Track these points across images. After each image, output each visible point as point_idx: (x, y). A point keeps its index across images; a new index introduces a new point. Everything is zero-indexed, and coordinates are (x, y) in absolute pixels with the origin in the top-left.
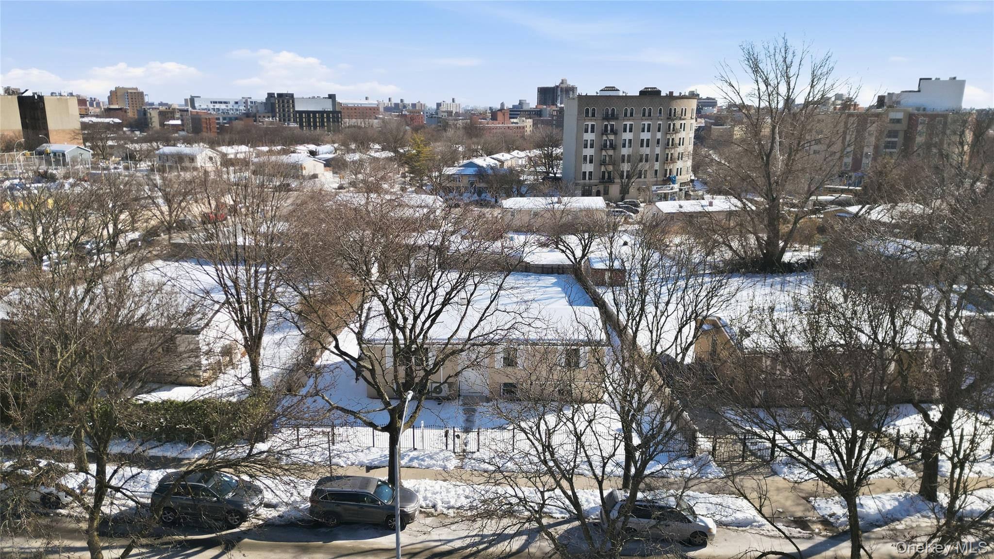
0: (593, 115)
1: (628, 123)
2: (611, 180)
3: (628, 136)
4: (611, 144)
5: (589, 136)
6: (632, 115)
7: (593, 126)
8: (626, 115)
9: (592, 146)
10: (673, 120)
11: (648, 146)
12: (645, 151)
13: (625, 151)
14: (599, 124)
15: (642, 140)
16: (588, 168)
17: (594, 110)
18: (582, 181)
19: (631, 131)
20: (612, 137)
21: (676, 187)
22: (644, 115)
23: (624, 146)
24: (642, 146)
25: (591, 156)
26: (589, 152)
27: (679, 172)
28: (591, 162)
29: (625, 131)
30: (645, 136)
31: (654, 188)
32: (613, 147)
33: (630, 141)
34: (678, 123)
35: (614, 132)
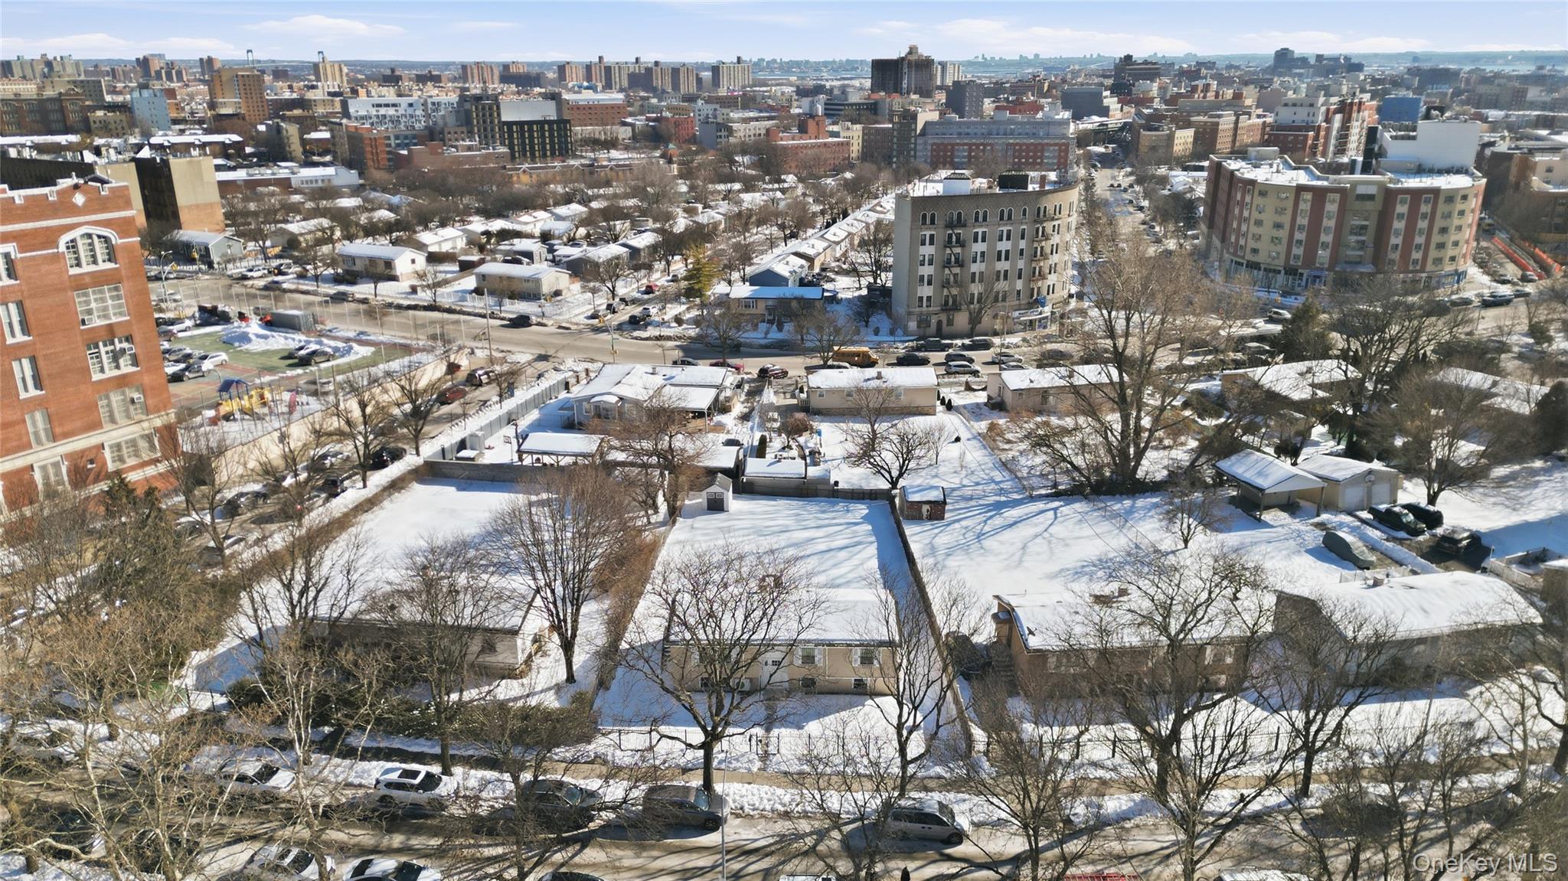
0: (933, 222)
1: (980, 230)
2: (956, 308)
3: (979, 247)
4: (957, 261)
5: (927, 250)
6: (985, 219)
7: (932, 236)
8: (977, 219)
9: (930, 263)
10: (1042, 222)
11: (1007, 259)
12: (1003, 265)
13: (975, 268)
14: (940, 234)
15: (1000, 252)
16: (926, 291)
17: (933, 217)
18: (918, 309)
19: (983, 240)
20: (958, 250)
21: (1047, 310)
22: (1002, 218)
23: (975, 261)
24: (999, 259)
25: (930, 276)
26: (927, 271)
27: (1051, 289)
28: (930, 283)
29: (976, 240)
30: (1004, 246)
31: (1016, 314)
32: (960, 263)
33: (983, 253)
34: (1049, 226)
35: (961, 243)
